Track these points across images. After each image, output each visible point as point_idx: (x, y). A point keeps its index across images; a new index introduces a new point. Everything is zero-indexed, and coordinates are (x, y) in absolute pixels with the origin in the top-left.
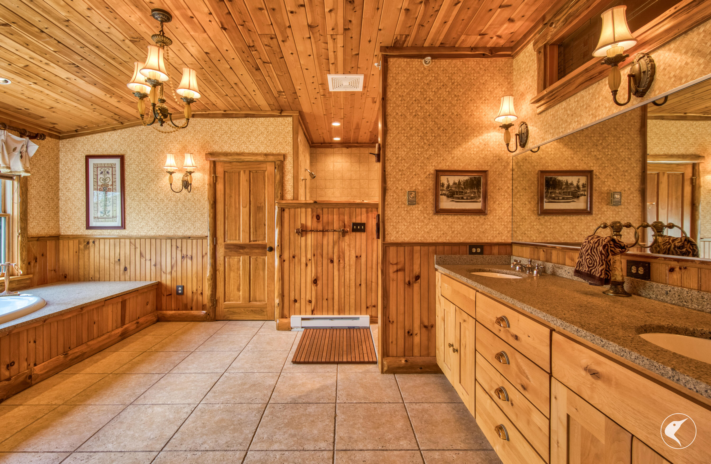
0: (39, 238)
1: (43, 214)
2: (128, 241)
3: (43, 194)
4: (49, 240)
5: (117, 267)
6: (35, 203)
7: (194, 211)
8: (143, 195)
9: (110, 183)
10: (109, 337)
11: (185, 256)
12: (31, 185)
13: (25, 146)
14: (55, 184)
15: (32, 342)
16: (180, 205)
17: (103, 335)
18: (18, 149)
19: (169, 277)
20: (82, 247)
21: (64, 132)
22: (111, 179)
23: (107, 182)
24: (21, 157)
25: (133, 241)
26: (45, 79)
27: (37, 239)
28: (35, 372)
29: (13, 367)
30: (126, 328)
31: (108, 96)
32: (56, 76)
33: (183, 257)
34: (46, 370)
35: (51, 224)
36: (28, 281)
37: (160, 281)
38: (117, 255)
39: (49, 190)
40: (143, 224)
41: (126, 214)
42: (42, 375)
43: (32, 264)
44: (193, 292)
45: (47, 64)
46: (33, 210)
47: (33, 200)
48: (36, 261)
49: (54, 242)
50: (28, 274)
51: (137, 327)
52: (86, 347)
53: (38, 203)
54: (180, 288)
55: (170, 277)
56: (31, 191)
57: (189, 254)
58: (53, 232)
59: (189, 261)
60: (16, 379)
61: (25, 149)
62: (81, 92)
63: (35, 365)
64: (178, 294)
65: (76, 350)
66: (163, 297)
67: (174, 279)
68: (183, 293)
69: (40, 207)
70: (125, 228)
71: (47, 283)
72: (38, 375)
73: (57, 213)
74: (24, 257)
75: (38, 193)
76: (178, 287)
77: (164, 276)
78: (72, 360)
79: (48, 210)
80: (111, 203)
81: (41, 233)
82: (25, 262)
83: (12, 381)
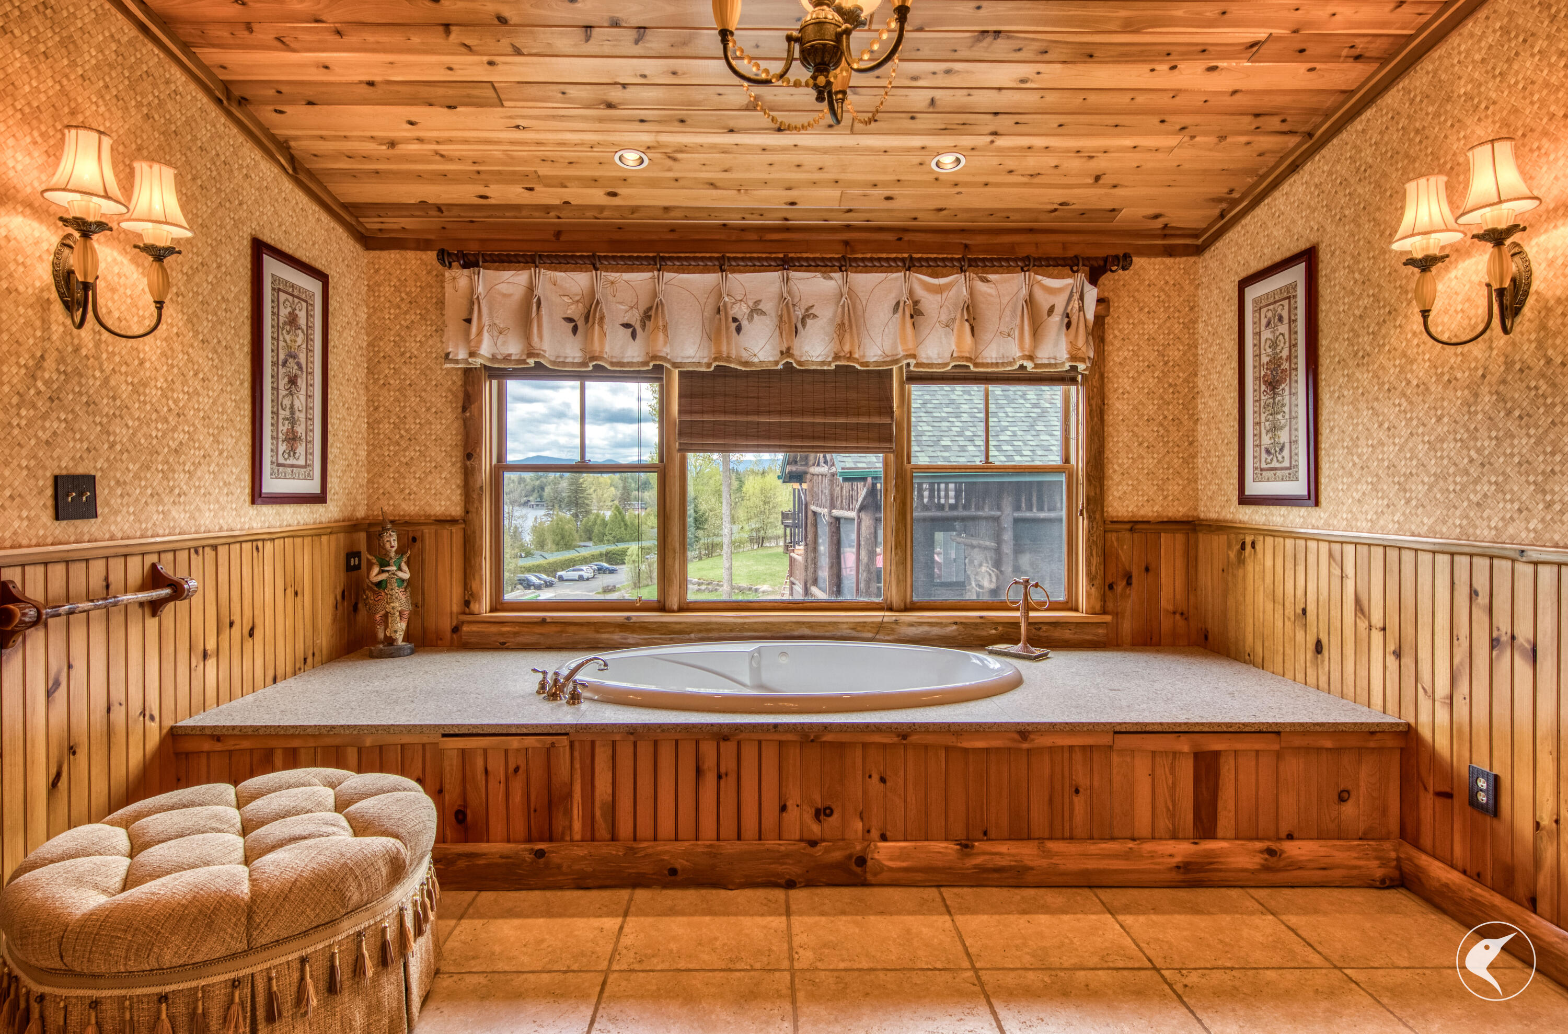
0: (1135, 525)
1: (1150, 462)
2: (1324, 547)
3: (1150, 409)
4: (1166, 531)
5: (1300, 635)
6: (1126, 436)
7: (1545, 422)
8: (1364, 377)
9: (1285, 353)
10: (1127, 855)
11: (1505, 638)
12: (1116, 390)
13: (1076, 296)
14: (1186, 381)
15: (876, 778)
16: (1487, 399)
17: (1113, 839)
18: (1059, 310)
19: (1442, 716)
20: (1232, 555)
21: (1205, 230)
22: (1287, 336)
23: (1279, 349)
24: (1068, 325)
25: (1336, 548)
26: (996, 114)
27: (1128, 526)
28: (876, 856)
29: (830, 819)
30: (1210, 854)
31: (1163, 68)
32: (1000, 89)
33: (1494, 643)
34: (904, 864)
35: (1174, 488)
36: (1101, 631)
37: (1412, 721)
38: (1300, 592)
39: (1168, 397)
40: (1364, 487)
41: (1322, 453)
42: (891, 869)
43: (1119, 588)
44: (1537, 825)
45: (948, 72)
46: (1123, 454)
47: (1122, 428)
48: (1129, 583)
49: (1180, 538)
50: (1104, 612)
51: (1266, 868)
52: (1035, 851)
53: (1135, 435)
54: (1482, 784)
55: (1447, 717)
56: (1118, 405)
57: (1524, 632)
58: (1178, 510)
59: (1523, 668)
60: (827, 851)
61: (1075, 304)
62: (1093, 98)
63: (884, 838)
64: (1473, 802)
65: (1003, 848)
66: (1422, 792)
67: (1460, 731)
68: (1494, 810)
69: (1140, 444)
70: (1317, 504)
71: (1158, 644)
72: (882, 868)
73: (1190, 459)
74: (1093, 569)
75: (1135, 408)
76: (1475, 773)
77: (1424, 704)
78: (982, 869)
79: (1163, 451)
80: (1287, 416)
81: (1142, 512)
82: (1097, 582)
83: (818, 851)
